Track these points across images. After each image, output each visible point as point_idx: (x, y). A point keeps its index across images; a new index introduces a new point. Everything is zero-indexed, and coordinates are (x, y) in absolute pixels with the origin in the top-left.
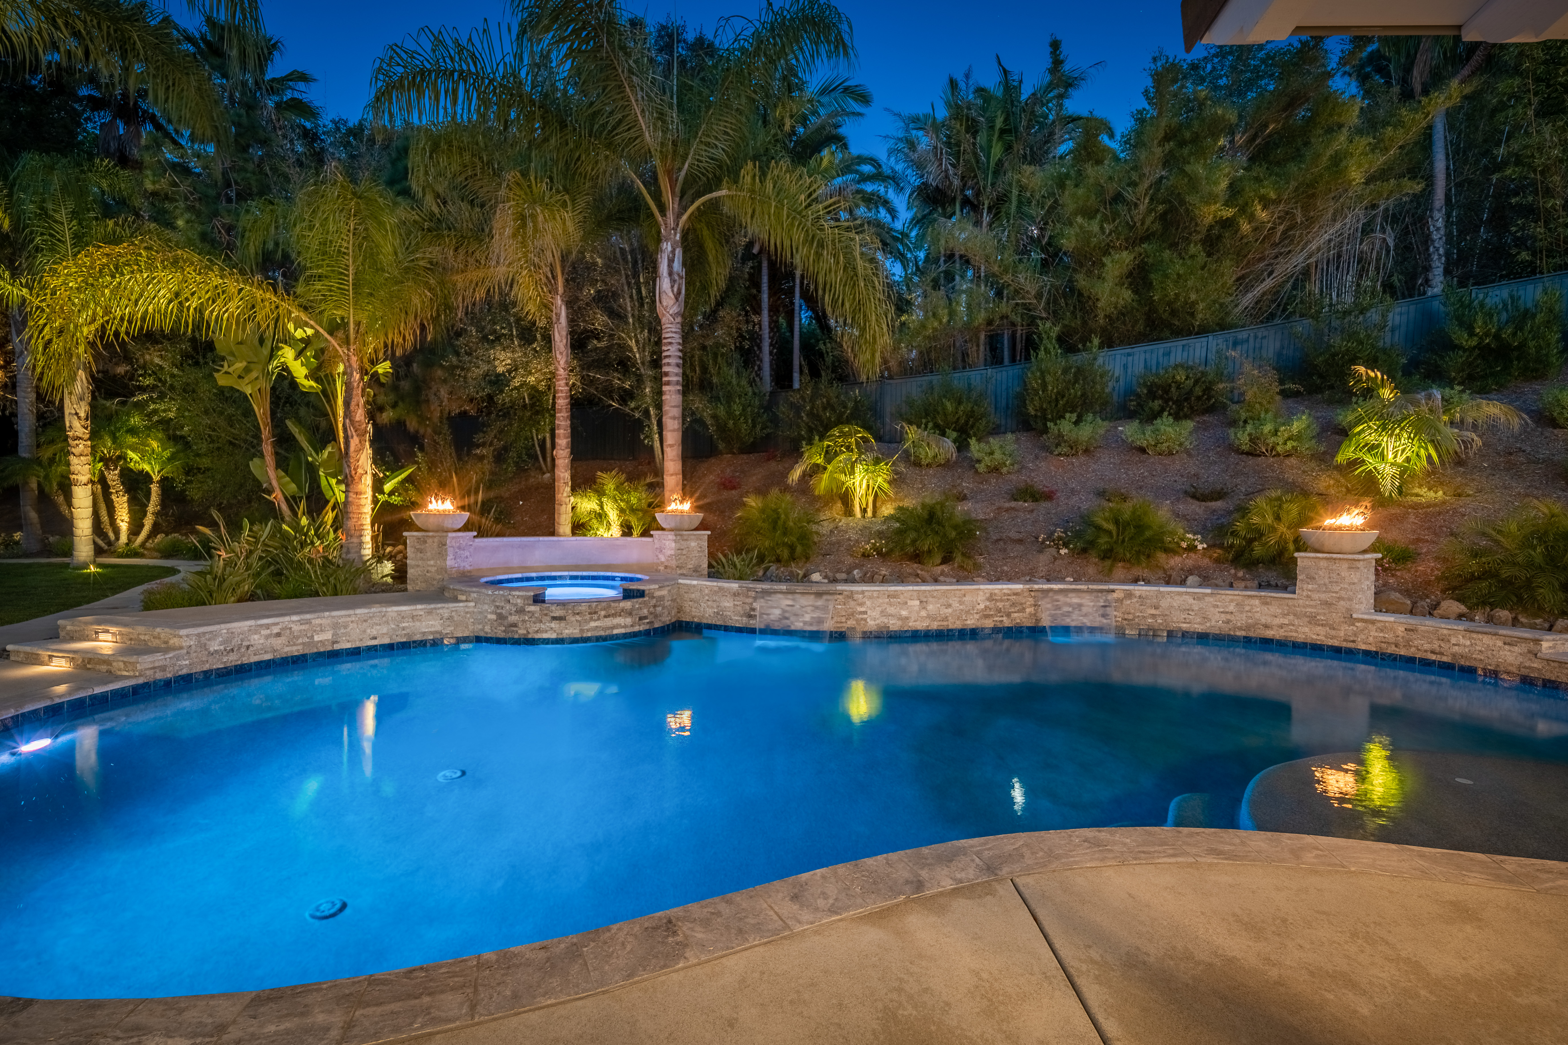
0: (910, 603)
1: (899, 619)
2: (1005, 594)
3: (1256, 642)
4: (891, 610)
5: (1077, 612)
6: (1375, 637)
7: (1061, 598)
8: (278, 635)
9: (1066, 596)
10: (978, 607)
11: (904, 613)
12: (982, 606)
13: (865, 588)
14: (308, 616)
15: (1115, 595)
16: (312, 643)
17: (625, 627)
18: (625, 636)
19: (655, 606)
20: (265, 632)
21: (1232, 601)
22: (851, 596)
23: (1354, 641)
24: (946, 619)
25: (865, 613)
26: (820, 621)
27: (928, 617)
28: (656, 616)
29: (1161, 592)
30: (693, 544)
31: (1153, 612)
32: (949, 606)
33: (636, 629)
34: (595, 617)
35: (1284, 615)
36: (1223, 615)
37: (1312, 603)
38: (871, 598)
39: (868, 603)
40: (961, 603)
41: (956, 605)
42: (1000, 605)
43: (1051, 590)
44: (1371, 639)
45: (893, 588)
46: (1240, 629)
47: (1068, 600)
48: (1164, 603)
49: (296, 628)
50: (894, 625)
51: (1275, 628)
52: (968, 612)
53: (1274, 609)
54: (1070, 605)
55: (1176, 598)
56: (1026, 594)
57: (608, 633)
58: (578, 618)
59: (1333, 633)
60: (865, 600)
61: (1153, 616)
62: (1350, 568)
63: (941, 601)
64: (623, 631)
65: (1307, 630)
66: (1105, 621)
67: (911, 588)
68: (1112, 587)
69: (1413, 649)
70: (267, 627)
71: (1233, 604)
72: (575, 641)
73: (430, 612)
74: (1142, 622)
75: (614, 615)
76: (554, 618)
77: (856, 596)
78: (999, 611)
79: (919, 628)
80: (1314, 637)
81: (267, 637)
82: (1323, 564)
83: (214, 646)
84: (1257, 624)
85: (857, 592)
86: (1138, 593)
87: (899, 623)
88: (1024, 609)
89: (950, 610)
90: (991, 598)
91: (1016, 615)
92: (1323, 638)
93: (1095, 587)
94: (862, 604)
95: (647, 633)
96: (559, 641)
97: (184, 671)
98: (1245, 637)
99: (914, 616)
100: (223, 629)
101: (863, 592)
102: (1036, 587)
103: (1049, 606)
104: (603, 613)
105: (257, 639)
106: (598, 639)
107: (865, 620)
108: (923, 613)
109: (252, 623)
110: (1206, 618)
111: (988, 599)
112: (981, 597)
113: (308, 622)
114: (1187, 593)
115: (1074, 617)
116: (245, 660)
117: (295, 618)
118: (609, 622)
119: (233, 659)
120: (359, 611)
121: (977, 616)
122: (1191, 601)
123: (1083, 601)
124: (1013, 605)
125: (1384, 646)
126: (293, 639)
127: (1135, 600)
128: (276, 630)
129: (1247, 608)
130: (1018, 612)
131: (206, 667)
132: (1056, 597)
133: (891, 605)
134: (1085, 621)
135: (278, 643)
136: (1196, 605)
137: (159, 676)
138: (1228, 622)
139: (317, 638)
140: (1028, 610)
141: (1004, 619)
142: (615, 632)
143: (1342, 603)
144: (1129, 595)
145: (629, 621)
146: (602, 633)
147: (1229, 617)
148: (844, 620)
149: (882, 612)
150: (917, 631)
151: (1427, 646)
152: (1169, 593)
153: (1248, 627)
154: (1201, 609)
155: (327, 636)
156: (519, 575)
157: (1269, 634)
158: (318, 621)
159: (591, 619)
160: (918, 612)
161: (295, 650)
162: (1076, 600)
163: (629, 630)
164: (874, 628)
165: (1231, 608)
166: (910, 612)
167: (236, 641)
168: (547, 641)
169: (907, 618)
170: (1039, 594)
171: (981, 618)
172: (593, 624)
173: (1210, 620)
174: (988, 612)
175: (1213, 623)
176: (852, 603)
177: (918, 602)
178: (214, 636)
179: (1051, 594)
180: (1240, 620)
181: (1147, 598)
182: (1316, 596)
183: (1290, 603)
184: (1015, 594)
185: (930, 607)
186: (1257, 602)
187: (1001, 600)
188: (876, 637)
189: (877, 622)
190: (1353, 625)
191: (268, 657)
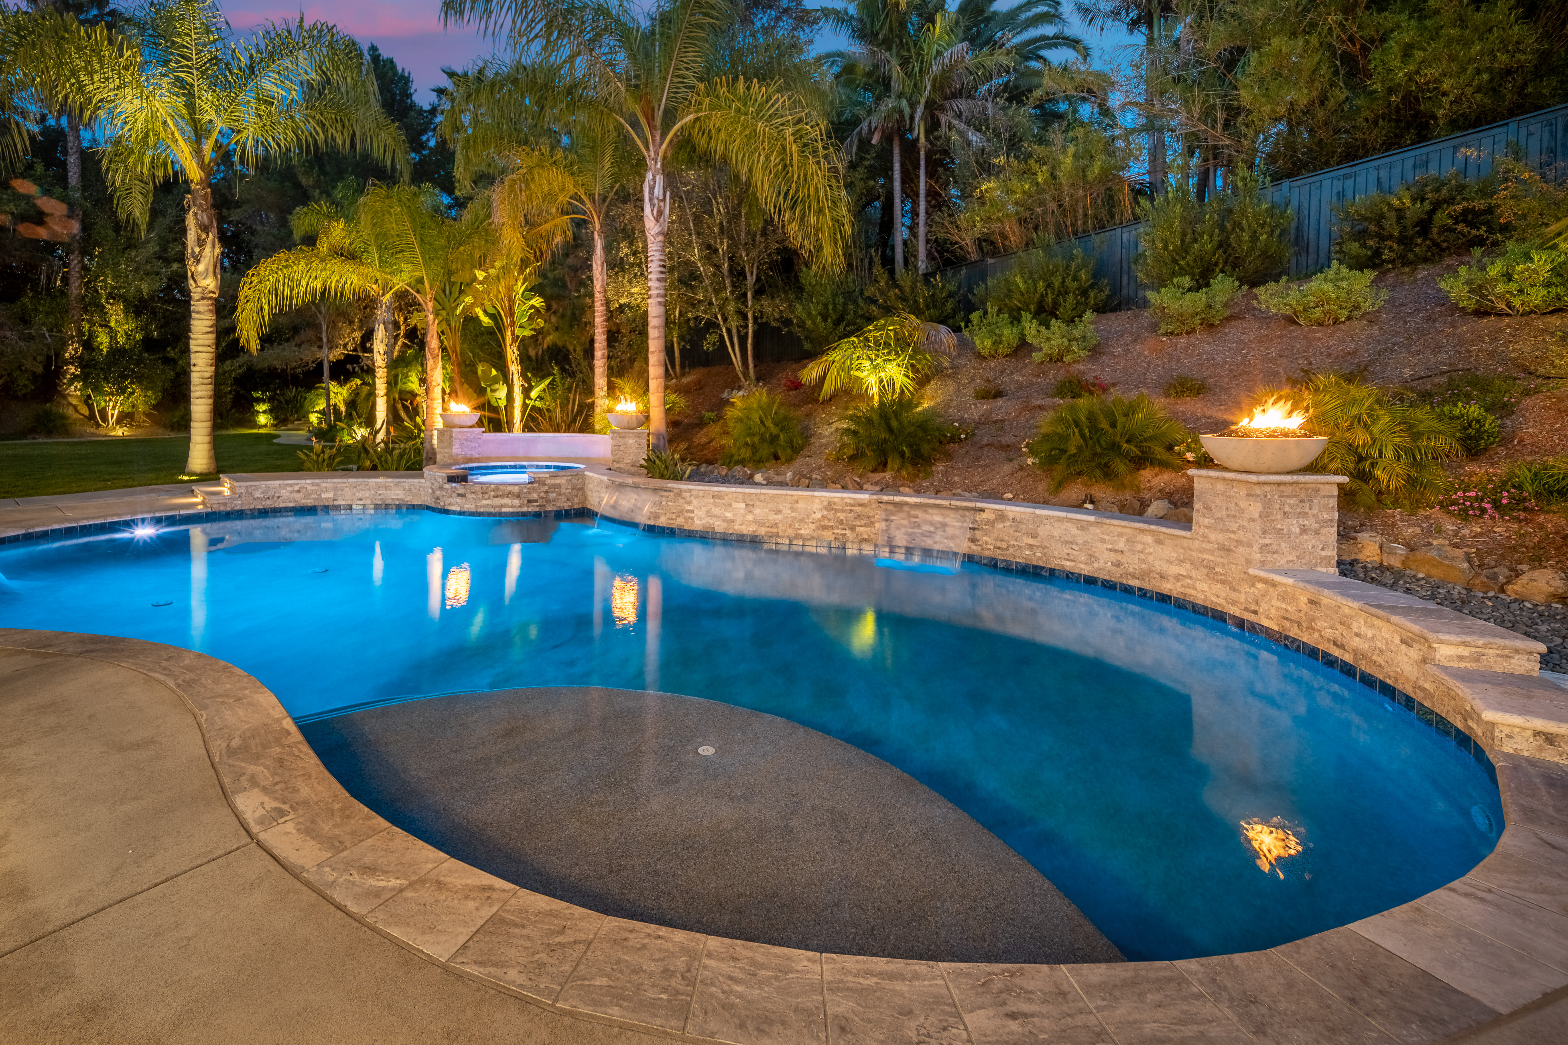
0: (735, 505)
1: (724, 521)
2: (847, 504)
3: (1151, 598)
4: (716, 511)
5: (940, 533)
6: (1278, 609)
7: (919, 513)
8: (298, 491)
9: (926, 512)
10: (814, 516)
11: (729, 515)
12: (818, 515)
13: (690, 487)
14: (317, 481)
15: (984, 516)
16: (320, 499)
17: (513, 507)
18: (512, 514)
19: (546, 492)
20: (289, 489)
21: (1121, 535)
22: (679, 494)
23: (1255, 612)
24: (775, 525)
25: (692, 511)
26: (657, 516)
27: (755, 521)
28: (548, 501)
29: (1039, 516)
30: (631, 441)
31: (1030, 541)
32: (779, 512)
33: (525, 509)
34: (486, 496)
35: (1181, 561)
36: (1112, 555)
37: (1209, 546)
38: (697, 497)
39: (695, 502)
40: (793, 509)
41: (787, 511)
42: (842, 516)
43: (906, 503)
44: (1273, 611)
45: (716, 489)
46: (1133, 576)
47: (928, 517)
48: (1043, 531)
49: (310, 488)
50: (720, 526)
51: (1172, 579)
52: (802, 521)
53: (1168, 551)
54: (931, 523)
55: (1057, 524)
56: (875, 506)
57: (497, 510)
58: (473, 496)
59: (1233, 595)
60: (692, 498)
61: (1030, 546)
62: (1249, 495)
63: (770, 506)
64: (511, 510)
65: (1205, 587)
66: (974, 547)
67: (734, 489)
68: (979, 505)
69: (1316, 635)
70: (291, 485)
71: (1123, 540)
72: (472, 514)
73: (397, 485)
74: (1018, 554)
75: (502, 496)
76: (459, 495)
77: (685, 495)
78: (841, 522)
79: (745, 532)
80: (1214, 599)
81: (291, 492)
82: (1220, 487)
83: (257, 494)
84: (1151, 572)
85: (685, 491)
86: (1011, 515)
87: (724, 525)
88: (873, 523)
89: (780, 517)
90: (830, 506)
91: (862, 529)
92: (1223, 602)
93: (959, 503)
94: (689, 503)
95: (538, 515)
96: (462, 513)
97: (238, 508)
98: (1140, 589)
99: (739, 520)
100: (263, 484)
101: (690, 491)
102: (885, 498)
103: (905, 522)
104: (492, 494)
105: (284, 493)
106: (489, 514)
107: (692, 519)
108: (750, 517)
109: (280, 482)
110: (1092, 557)
111: (825, 508)
112: (816, 506)
113: (318, 485)
114: (1070, 520)
115: (937, 538)
116: (277, 505)
117: (308, 481)
118: (498, 501)
119: (268, 504)
120: (350, 480)
121: (813, 526)
122: (1074, 531)
123: (947, 520)
124: (858, 517)
125: (1287, 624)
126: (307, 495)
127: (1008, 524)
128: (297, 488)
129: (1139, 547)
130: (865, 526)
131: (252, 507)
132: (913, 512)
133: (716, 505)
134: (952, 545)
135: (298, 496)
136: (1081, 537)
137: (222, 508)
138: (1118, 564)
139: (323, 496)
140: (877, 525)
141: (848, 532)
142: (504, 510)
143: (1241, 549)
144: (1001, 517)
145: (516, 502)
146: (492, 510)
147: (1119, 557)
148: (674, 516)
149: (707, 512)
150: (743, 535)
151: (1328, 633)
152: (1048, 518)
153: (1144, 575)
154: (1086, 543)
155: (330, 495)
156: (512, 463)
157: (1166, 587)
158: (324, 485)
159: (483, 498)
160: (744, 516)
161: (309, 502)
162: (938, 518)
163: (515, 510)
164: (700, 528)
165: (1121, 545)
166: (734, 515)
167: (271, 493)
168: (454, 513)
169: (733, 521)
170: (890, 507)
171: (817, 528)
172: (485, 502)
173: (1097, 560)
174: (826, 523)
175: (1101, 564)
176: (681, 501)
177: (743, 505)
178: (257, 488)
179: (906, 508)
180: (1132, 563)
181: (1021, 522)
182: (1213, 536)
183: (1185, 543)
184: (862, 505)
185: (757, 511)
186: (1149, 539)
187: (843, 511)
188: (701, 537)
189: (704, 522)
190: (1253, 585)
191: (291, 505)
